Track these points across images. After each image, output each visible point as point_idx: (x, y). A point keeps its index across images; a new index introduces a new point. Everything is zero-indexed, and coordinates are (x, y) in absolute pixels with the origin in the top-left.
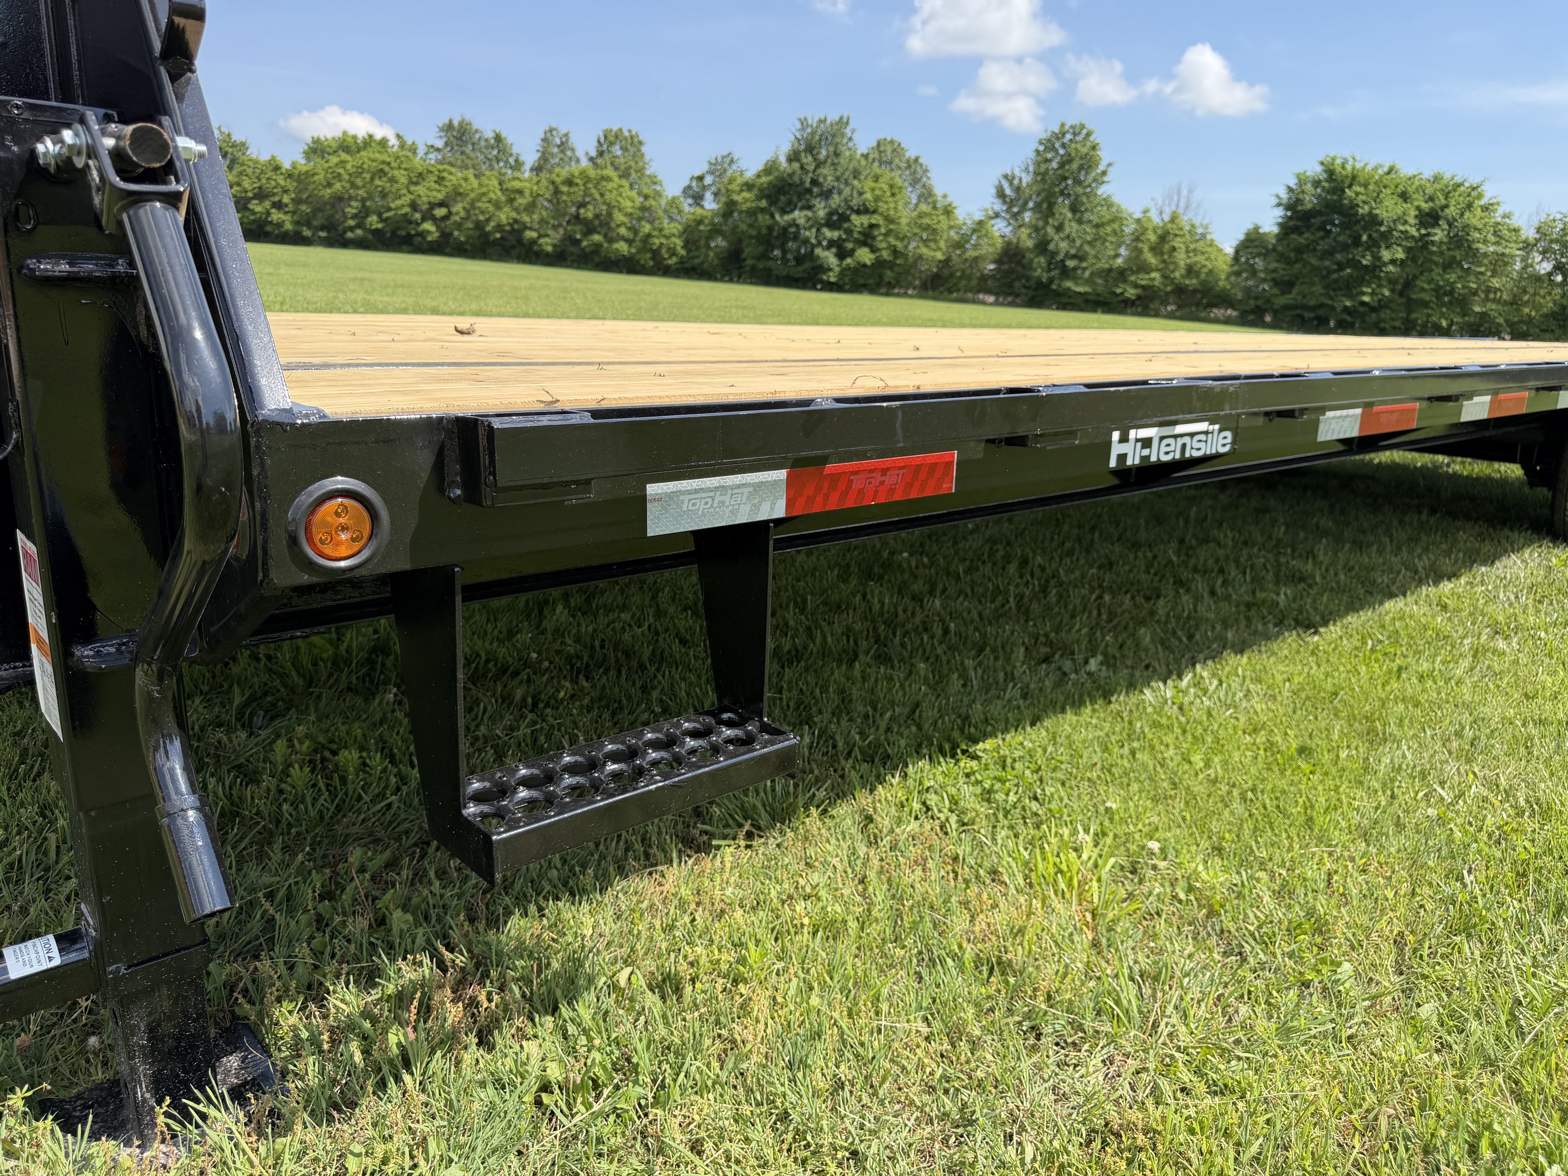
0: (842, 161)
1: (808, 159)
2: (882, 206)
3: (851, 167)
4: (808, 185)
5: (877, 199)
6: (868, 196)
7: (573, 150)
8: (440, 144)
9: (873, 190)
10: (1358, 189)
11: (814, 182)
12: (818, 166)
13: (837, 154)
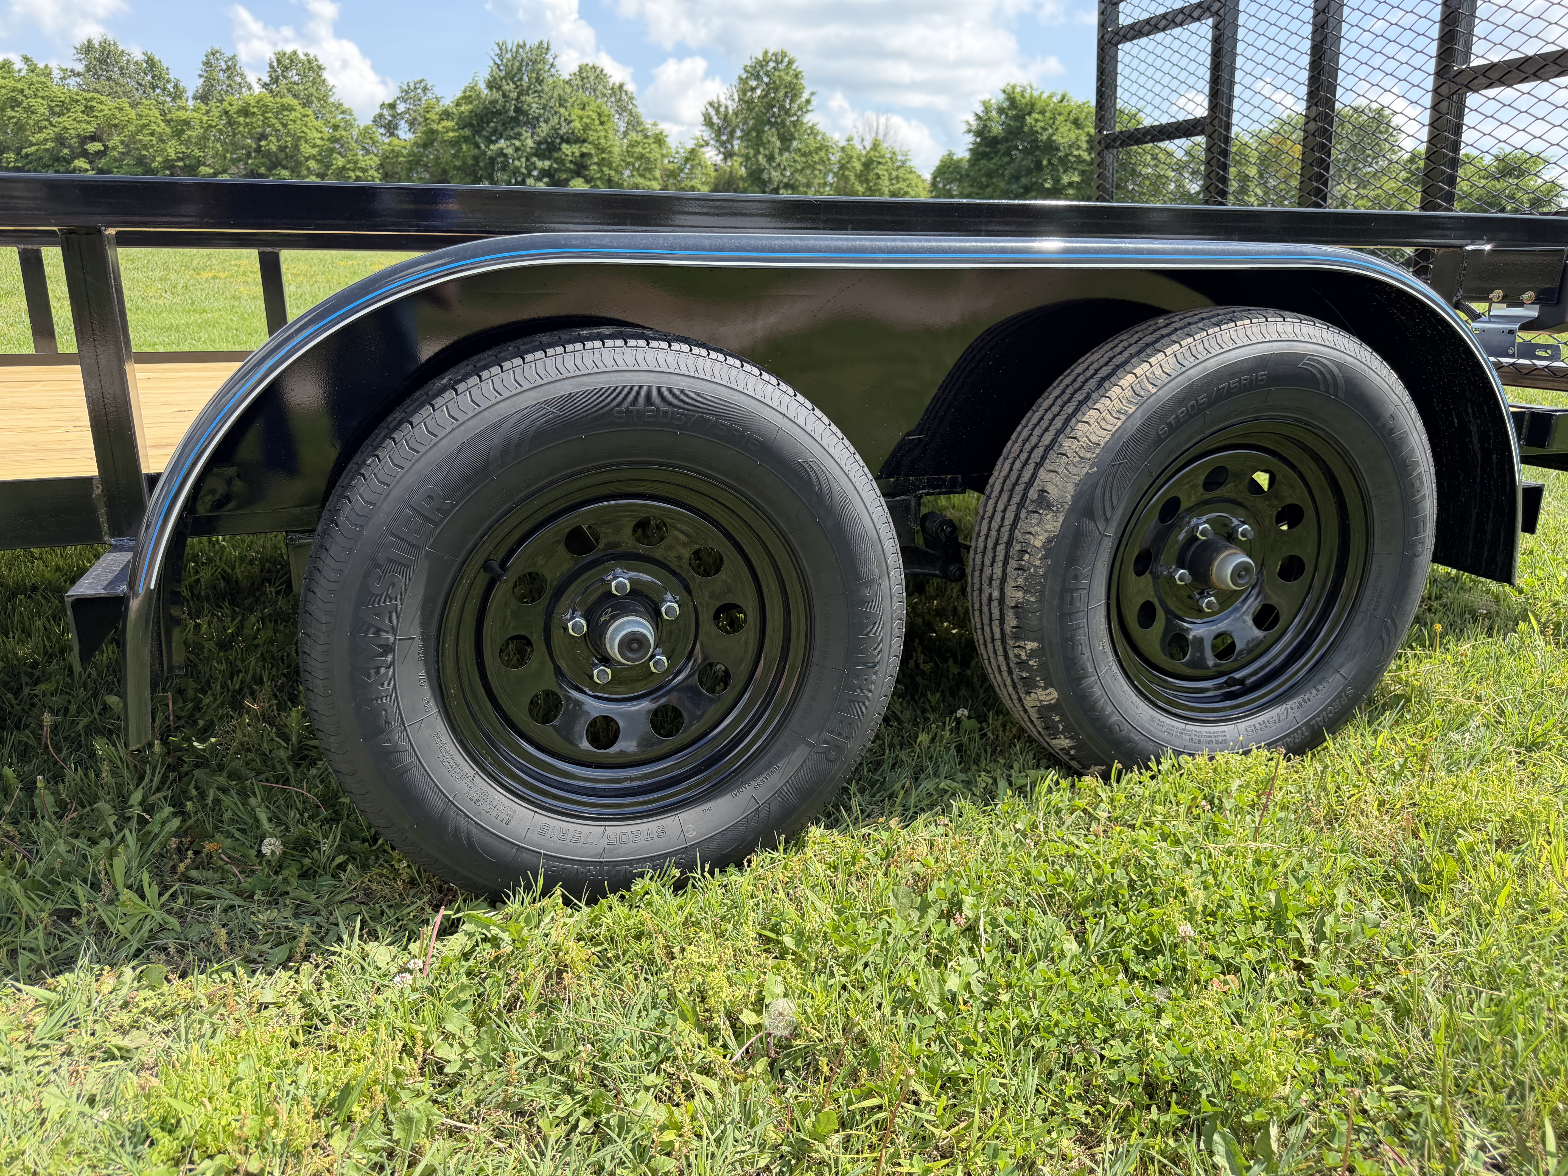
0: (546, 89)
1: (509, 87)
2: (592, 136)
3: (556, 95)
4: (512, 114)
5: (586, 128)
6: (577, 124)
7: (242, 75)
8: (80, 67)
9: (581, 118)
10: (1035, 115)
11: (518, 110)
12: (520, 94)
13: (540, 81)
